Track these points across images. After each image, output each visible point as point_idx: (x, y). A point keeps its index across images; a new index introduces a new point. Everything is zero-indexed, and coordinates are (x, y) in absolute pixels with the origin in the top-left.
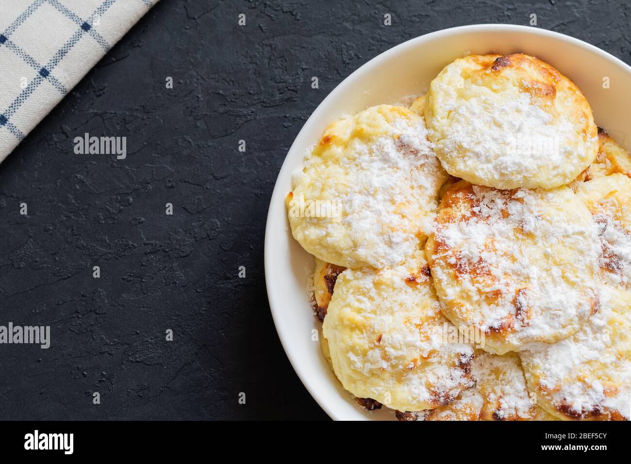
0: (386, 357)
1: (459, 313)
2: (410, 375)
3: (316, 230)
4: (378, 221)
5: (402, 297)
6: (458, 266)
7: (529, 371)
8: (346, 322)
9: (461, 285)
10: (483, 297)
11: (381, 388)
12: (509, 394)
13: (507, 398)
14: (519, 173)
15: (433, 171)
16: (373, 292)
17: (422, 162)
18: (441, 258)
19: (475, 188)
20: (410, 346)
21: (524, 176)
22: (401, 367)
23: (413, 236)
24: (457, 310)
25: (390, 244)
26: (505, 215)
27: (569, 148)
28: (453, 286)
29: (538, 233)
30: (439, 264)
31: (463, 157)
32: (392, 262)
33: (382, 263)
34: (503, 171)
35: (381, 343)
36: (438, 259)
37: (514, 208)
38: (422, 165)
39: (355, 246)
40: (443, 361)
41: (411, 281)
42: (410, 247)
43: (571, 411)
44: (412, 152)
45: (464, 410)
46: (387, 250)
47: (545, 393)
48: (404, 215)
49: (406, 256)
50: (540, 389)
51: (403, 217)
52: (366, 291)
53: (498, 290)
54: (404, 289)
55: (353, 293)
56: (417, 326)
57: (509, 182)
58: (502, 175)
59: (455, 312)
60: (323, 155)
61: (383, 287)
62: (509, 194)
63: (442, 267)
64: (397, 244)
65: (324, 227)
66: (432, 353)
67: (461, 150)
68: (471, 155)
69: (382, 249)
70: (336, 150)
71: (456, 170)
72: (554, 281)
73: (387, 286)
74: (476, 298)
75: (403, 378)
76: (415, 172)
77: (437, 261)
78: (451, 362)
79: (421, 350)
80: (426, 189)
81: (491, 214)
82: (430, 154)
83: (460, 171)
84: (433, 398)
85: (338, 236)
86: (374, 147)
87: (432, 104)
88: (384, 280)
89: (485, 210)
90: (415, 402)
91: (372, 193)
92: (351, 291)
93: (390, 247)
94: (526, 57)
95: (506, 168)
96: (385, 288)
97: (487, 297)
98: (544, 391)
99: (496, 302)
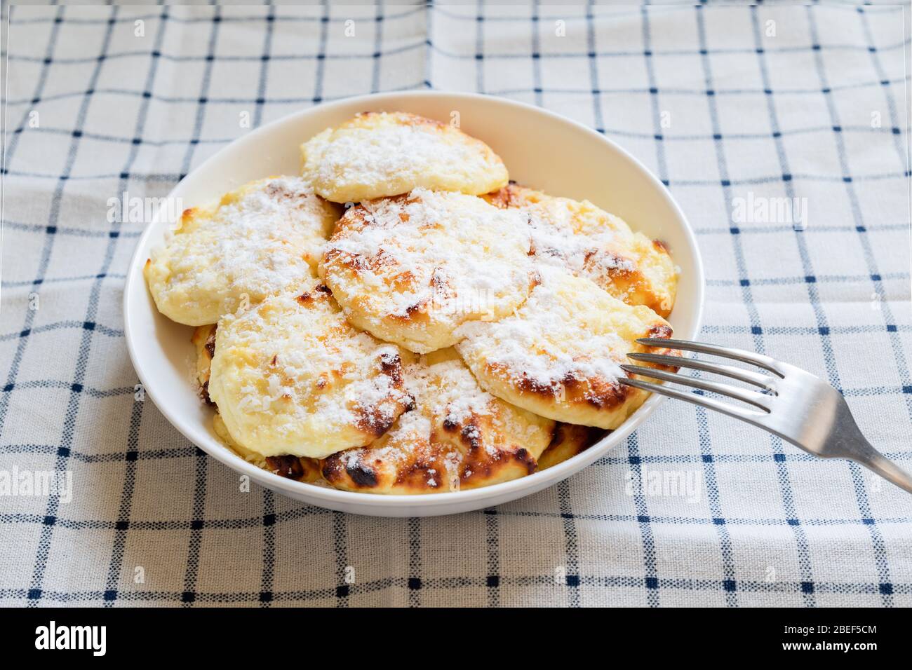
0: (288, 382)
1: (366, 307)
2: (324, 398)
3: (183, 284)
4: (255, 253)
5: (297, 317)
6: (355, 263)
7: (473, 362)
9: (362, 281)
10: (393, 285)
11: (289, 425)
12: (458, 398)
13: (457, 403)
14: (407, 169)
15: (316, 209)
16: (261, 322)
17: (301, 202)
18: (334, 264)
19: (364, 204)
20: (314, 359)
21: (414, 171)
22: (309, 389)
23: (301, 259)
24: (364, 304)
25: (271, 265)
26: (405, 218)
28: (354, 285)
29: (446, 223)
30: (333, 271)
31: (342, 174)
32: (278, 286)
33: (266, 288)
34: (388, 170)
35: (277, 365)
36: (330, 266)
37: (412, 209)
38: (302, 206)
39: (231, 279)
40: (364, 375)
41: (305, 299)
42: (298, 271)
43: (536, 385)
44: (288, 195)
45: (407, 438)
46: (269, 272)
47: (498, 370)
48: (285, 240)
49: (295, 280)
50: (490, 368)
51: (284, 243)
52: (252, 323)
53: (408, 272)
54: (298, 309)
55: (237, 332)
56: (321, 339)
57: (399, 180)
58: (389, 174)
59: (362, 308)
61: (271, 312)
62: (401, 197)
63: (336, 273)
64: (281, 263)
65: (192, 278)
66: (346, 365)
67: (338, 169)
68: (350, 170)
69: (263, 273)
71: (336, 188)
72: (476, 257)
73: (276, 309)
74: (385, 288)
75: (316, 404)
76: (295, 213)
77: (330, 268)
78: (373, 371)
79: (330, 364)
80: (310, 223)
81: (387, 220)
82: (306, 192)
83: (340, 188)
84: (360, 418)
85: (209, 279)
86: (244, 204)
88: (271, 305)
89: (380, 220)
90: (337, 429)
91: (245, 234)
92: (234, 330)
93: (273, 269)
95: (390, 166)
96: (274, 312)
97: (397, 283)
98: (496, 369)
99: (409, 287)
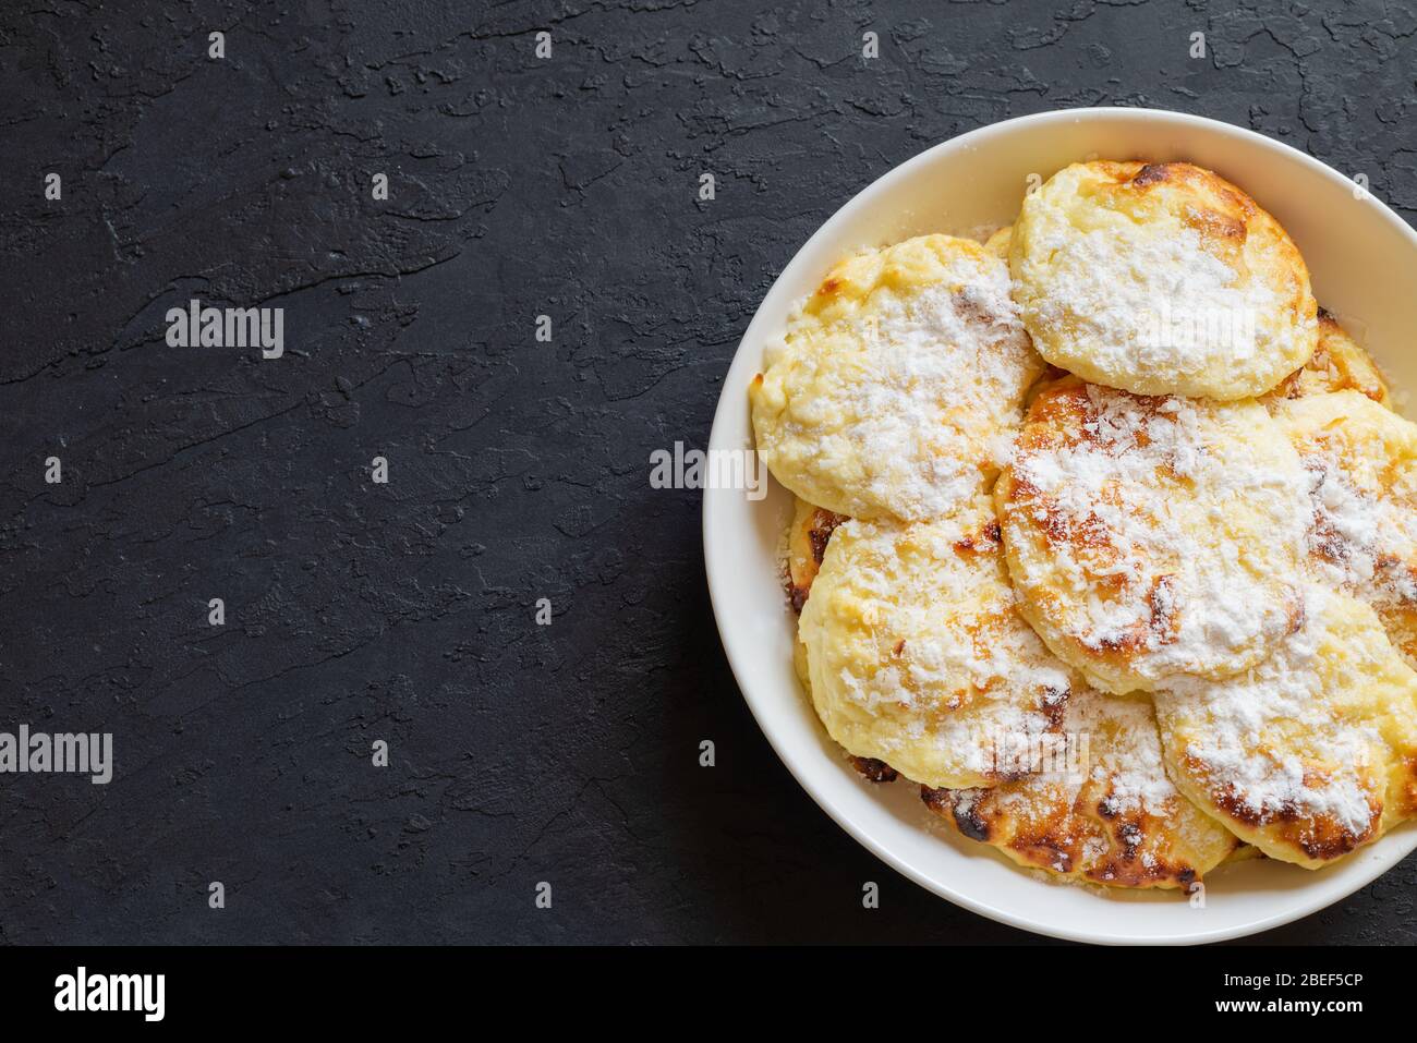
0: (910, 684)
1: (1047, 611)
2: (952, 721)
3: (800, 444)
4: (913, 436)
5: (945, 576)
6: (1051, 526)
7: (1169, 730)
8: (842, 614)
9: (1054, 560)
10: (1094, 585)
11: (896, 740)
12: (1130, 770)
13: (1125, 777)
14: (1170, 365)
15: (1018, 355)
16: (895, 564)
17: (999, 337)
18: (1021, 510)
19: (1091, 390)
20: (955, 665)
21: (1181, 373)
22: (936, 704)
23: (975, 468)
24: (1045, 606)
25: (932, 477)
26: (1142, 441)
27: (1264, 331)
28: (1040, 562)
29: (1200, 478)
30: (1016, 519)
31: (1073, 331)
32: (932, 511)
33: (915, 512)
34: (1143, 360)
35: (902, 656)
36: (1015, 510)
37: (1159, 429)
38: (999, 343)
39: (869, 475)
40: (1014, 699)
41: (965, 549)
42: (966, 487)
43: (1242, 808)
44: (983, 318)
45: (1045, 793)
46: (927, 489)
47: (1196, 771)
48: (960, 427)
49: (958, 503)
50: (1188, 763)
51: (959, 431)
52: (882, 560)
53: (1122, 574)
54: (951, 562)
55: (858, 563)
56: (970, 630)
57: (1154, 381)
58: (1142, 367)
59: (1040, 608)
60: (822, 313)
61: (914, 554)
62: (1152, 404)
63: (1021, 525)
64: (944, 478)
65: (814, 440)
66: (995, 681)
67: (1068, 315)
68: (1087, 328)
69: (916, 485)
70: (848, 306)
71: (1058, 354)
72: (1224, 566)
73: (922, 554)
74: (1080, 586)
75: (938, 725)
76: (987, 356)
77: (1013, 514)
78: (1027, 702)
79: (973, 675)
80: (1004, 386)
81: (1116, 437)
82: (1013, 324)
83: (1065, 355)
85: (838, 455)
86: (915, 305)
87: (1024, 236)
88: (916, 543)
89: (1106, 430)
90: (956, 770)
91: (905, 384)
92: (855, 558)
93: (931, 483)
94: (1196, 168)
95: (1149, 355)
96: (917, 556)
97: (1100, 585)
98: (1195, 767)
99: (1116, 596)
